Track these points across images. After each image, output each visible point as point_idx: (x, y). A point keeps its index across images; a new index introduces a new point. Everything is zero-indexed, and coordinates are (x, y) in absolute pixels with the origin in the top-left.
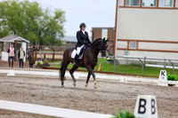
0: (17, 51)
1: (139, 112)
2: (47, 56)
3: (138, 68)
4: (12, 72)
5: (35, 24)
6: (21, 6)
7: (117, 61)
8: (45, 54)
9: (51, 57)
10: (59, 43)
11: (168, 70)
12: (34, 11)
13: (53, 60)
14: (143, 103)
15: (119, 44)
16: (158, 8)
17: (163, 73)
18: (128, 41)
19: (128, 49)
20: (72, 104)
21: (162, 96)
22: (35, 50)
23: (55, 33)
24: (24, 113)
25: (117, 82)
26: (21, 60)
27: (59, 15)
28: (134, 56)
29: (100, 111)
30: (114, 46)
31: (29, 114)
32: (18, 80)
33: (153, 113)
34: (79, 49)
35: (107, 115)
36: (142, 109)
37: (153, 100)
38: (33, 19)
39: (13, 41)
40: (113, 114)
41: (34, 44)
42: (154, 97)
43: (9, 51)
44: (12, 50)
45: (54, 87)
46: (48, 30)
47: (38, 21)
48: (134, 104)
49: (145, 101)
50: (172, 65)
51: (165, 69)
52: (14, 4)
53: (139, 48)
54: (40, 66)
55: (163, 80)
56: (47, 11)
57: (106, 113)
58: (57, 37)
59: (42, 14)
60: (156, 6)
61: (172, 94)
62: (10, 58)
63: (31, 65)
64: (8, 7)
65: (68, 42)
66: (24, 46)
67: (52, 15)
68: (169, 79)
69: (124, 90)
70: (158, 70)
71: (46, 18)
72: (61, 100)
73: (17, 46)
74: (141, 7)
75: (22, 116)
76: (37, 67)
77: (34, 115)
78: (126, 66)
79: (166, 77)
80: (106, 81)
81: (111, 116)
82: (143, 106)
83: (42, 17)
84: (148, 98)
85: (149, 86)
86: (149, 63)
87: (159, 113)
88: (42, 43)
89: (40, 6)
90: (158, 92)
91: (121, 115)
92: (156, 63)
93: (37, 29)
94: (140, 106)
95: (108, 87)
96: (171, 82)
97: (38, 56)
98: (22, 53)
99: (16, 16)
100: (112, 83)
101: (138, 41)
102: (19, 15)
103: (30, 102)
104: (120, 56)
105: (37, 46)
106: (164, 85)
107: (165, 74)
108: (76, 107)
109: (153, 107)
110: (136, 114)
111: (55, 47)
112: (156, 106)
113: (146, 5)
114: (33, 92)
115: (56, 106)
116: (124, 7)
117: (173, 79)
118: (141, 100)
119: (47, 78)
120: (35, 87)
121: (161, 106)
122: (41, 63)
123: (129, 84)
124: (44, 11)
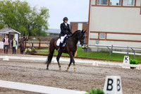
0: (11, 41)
1: (108, 89)
2: (35, 45)
3: (106, 54)
4: (6, 58)
5: (25, 19)
6: (14, 5)
7: (90, 48)
8: (33, 43)
9: (38, 45)
10: (44, 34)
11: (130, 56)
12: (24, 9)
13: (39, 48)
14: (110, 82)
15: (91, 35)
16: (122, 6)
17: (126, 59)
18: (99, 33)
19: (99, 39)
20: (54, 83)
21: (125, 76)
22: (25, 40)
23: (40, 26)
24: (16, 90)
25: (90, 66)
26: (14, 48)
27: (44, 12)
28: (104, 44)
29: (77, 89)
30: (87, 37)
31: (20, 91)
32: (11, 64)
33: (119, 90)
34: (63, 38)
35: (82, 92)
36: (110, 87)
37: (118, 80)
38: (23, 15)
39: (7, 32)
40: (87, 91)
41: (24, 35)
42: (119, 77)
43: (4, 41)
44: (7, 40)
45: (40, 69)
46: (35, 24)
47: (27, 17)
48: (104, 83)
49: (112, 80)
50: (134, 51)
51: (128, 55)
52: (8, 3)
53: (108, 38)
54: (29, 53)
55: (126, 64)
56: (34, 9)
57: (81, 90)
58: (43, 30)
59: (31, 11)
60: (120, 5)
61: (133, 75)
62: (5, 46)
63: (22, 52)
64: (4, 5)
65: (51, 34)
66: (16, 37)
67: (39, 12)
68: (131, 63)
69: (95, 72)
70: (122, 56)
71: (34, 14)
72: (46, 80)
73: (11, 36)
74: (109, 6)
75: (14, 92)
76: (26, 53)
77: (24, 92)
78: (97, 52)
79: (129, 61)
80: (81, 65)
81: (85, 92)
82: (111, 85)
83: (31, 14)
84: (115, 78)
85: (115, 68)
86: (115, 50)
87: (123, 90)
88: (30, 34)
89: (29, 5)
90: (122, 73)
91: (93, 92)
92: (121, 51)
93: (26, 23)
94: (108, 84)
95: (83, 69)
96: (132, 66)
97: (28, 45)
98: (14, 42)
99: (10, 13)
100: (86, 66)
101: (106, 33)
102: (12, 12)
103: (21, 82)
104: (92, 44)
105: (27, 37)
106: (127, 68)
107: (128, 59)
108: (57, 86)
109: (118, 85)
110: (105, 91)
111: (41, 38)
112: (121, 84)
113: (112, 4)
114: (24, 73)
115: (42, 84)
116: (96, 5)
117: (134, 63)
118: (109, 80)
119: (35, 63)
120: (25, 69)
121: (125, 84)
122: (30, 50)
123: (100, 67)
124: (32, 9)
